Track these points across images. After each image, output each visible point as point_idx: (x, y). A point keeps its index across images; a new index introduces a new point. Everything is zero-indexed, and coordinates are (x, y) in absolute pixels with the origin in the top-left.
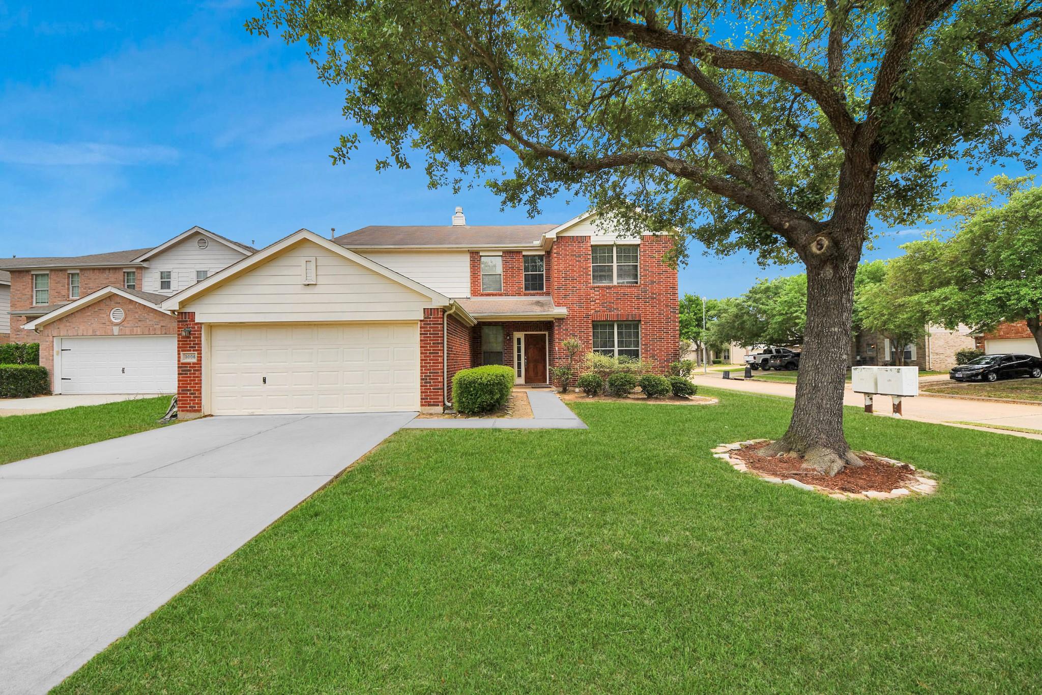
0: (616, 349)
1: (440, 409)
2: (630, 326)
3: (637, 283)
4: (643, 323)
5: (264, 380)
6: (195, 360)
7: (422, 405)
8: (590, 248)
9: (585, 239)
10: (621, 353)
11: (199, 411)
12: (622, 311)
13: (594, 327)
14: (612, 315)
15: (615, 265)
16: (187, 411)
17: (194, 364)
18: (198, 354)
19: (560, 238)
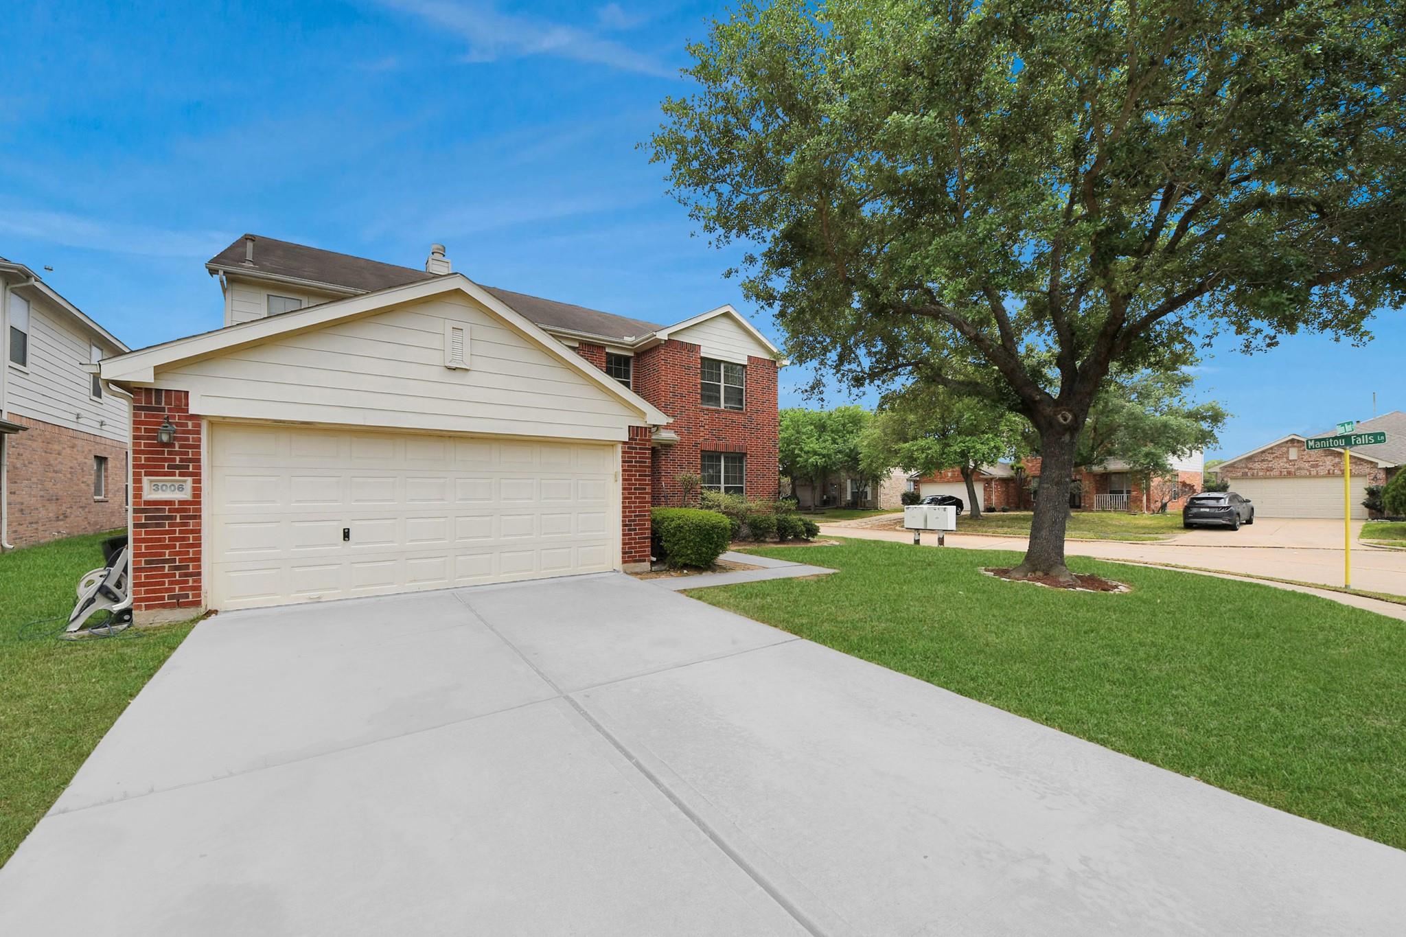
0: (722, 485)
1: (646, 566)
2: (737, 458)
3: (742, 409)
4: (748, 456)
5: (346, 535)
6: (186, 495)
7: (624, 562)
8: (699, 361)
9: (694, 348)
10: (727, 490)
11: (197, 604)
12: (730, 441)
13: (703, 458)
14: (721, 445)
15: (722, 384)
16: (164, 606)
17: (181, 502)
18: (195, 482)
19: (669, 342)
